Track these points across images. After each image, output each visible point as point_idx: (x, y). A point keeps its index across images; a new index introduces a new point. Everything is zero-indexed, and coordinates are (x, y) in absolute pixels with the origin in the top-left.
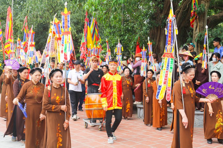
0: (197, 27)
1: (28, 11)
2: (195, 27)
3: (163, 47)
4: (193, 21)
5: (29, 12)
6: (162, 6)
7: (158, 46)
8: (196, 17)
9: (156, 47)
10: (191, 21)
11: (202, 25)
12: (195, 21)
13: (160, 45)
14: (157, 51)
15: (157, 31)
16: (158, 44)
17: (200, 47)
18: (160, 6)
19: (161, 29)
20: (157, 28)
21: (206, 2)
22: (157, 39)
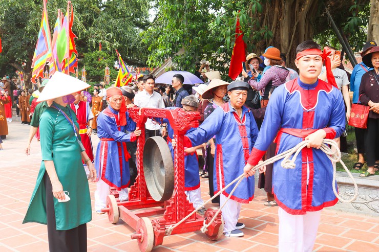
15: (273, 8)
16: (275, 34)
19: (280, 2)
22: (271, 24)
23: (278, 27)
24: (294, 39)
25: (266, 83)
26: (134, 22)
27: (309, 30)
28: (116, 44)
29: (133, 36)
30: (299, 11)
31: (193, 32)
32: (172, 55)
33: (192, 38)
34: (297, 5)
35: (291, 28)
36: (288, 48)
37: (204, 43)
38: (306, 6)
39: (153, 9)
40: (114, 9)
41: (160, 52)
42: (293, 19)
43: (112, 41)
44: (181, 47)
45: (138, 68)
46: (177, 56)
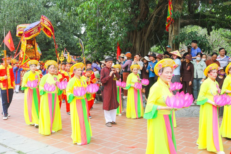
0: (172, 31)
1: (5, 15)
3: (139, 48)
4: (168, 26)
5: (6, 17)
6: (139, 12)
7: (134, 47)
9: (132, 48)
10: (166, 26)
11: (176, 29)
12: (170, 25)
13: (136, 46)
14: (133, 51)
15: (133, 34)
16: (134, 45)
17: (175, 48)
18: (138, 12)
19: (136, 32)
20: (133, 31)
21: (179, 9)
22: (132, 41)
23: (135, 43)
24: (142, 48)
25: (126, 66)
26: (74, 34)
27: (149, 44)
28: (65, 45)
29: (73, 41)
30: (144, 36)
31: (100, 44)
32: (91, 53)
33: (99, 46)
34: (143, 34)
35: (140, 43)
36: (139, 52)
37: (105, 48)
38: (147, 34)
39: (83, 27)
40: (64, 27)
41: (86, 52)
42: (141, 39)
43: (63, 44)
44: (95, 50)
45: (75, 57)
46: (93, 54)
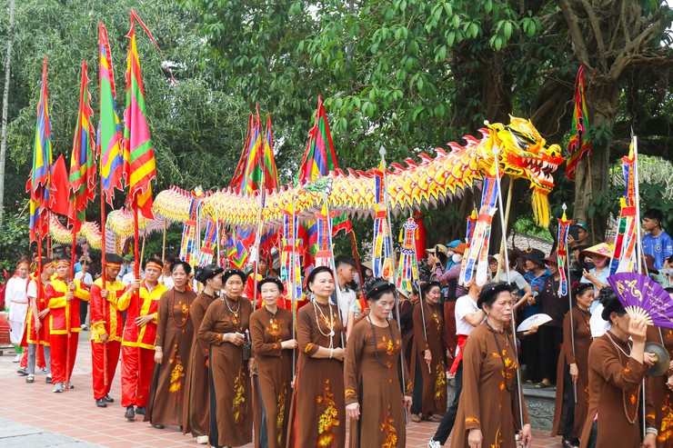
2: (579, 178)
4: (573, 163)
8: (585, 153)
10: (568, 163)
11: (598, 173)
12: (579, 163)
17: (595, 230)
21: (606, 117)
